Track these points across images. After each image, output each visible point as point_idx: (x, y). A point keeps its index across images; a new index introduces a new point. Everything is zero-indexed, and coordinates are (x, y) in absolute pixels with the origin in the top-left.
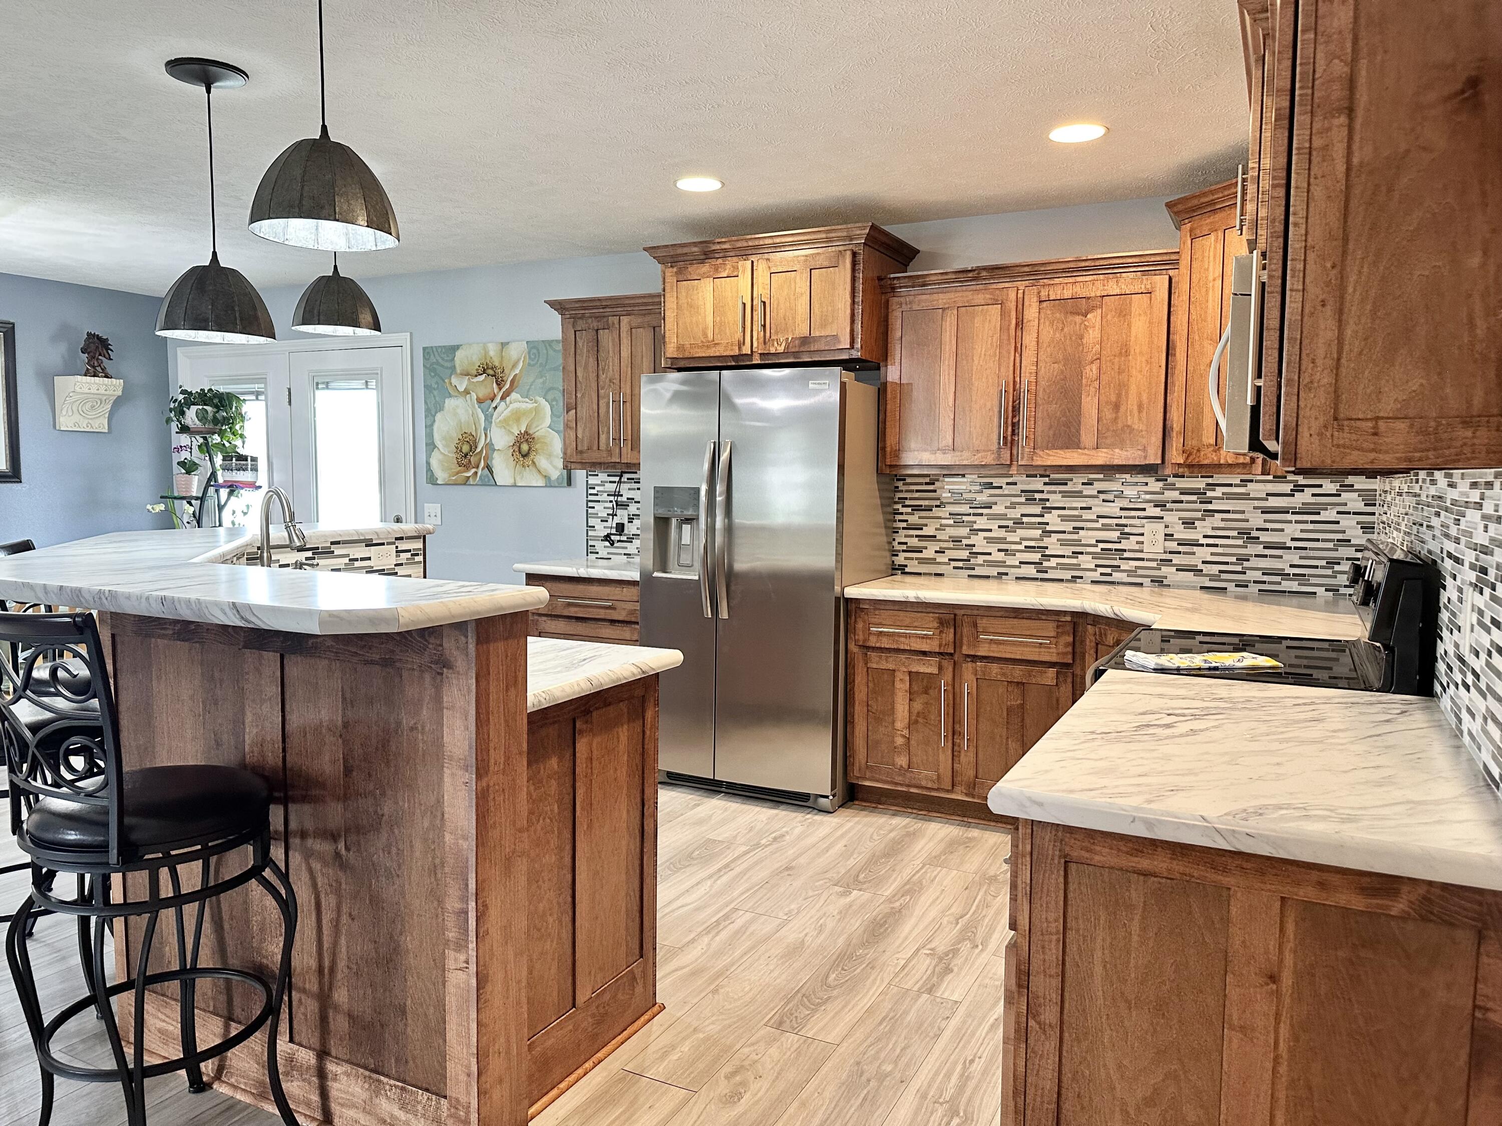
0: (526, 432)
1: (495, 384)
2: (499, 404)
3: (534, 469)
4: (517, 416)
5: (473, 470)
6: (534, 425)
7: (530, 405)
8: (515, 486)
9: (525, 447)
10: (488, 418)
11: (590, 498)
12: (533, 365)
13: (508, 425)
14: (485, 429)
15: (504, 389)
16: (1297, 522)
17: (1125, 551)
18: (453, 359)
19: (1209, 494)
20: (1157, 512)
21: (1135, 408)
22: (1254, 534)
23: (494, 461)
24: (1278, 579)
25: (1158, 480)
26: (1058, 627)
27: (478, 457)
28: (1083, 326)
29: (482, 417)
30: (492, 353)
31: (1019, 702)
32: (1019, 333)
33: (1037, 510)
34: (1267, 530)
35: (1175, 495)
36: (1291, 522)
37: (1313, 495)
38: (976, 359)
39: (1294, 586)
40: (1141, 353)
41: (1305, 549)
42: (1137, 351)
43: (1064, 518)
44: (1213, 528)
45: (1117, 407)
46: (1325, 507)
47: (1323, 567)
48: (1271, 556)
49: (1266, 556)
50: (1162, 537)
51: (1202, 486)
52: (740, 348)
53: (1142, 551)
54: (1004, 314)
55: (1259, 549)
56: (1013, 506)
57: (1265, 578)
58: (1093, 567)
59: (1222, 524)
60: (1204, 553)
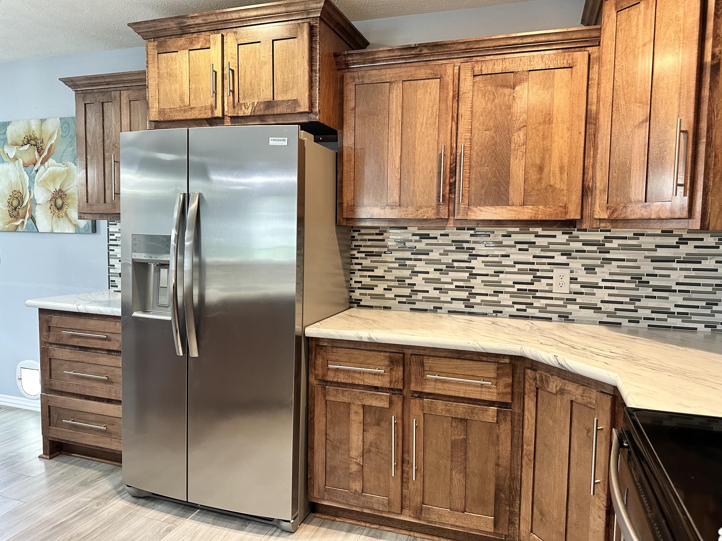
0: (60, 190)
1: (36, 151)
2: (40, 167)
3: (66, 219)
4: (53, 177)
5: (21, 220)
6: (66, 185)
7: (63, 169)
8: (52, 233)
9: (59, 202)
10: (32, 179)
11: (111, 242)
12: (65, 137)
13: (47, 184)
14: (30, 188)
15: (43, 156)
16: (681, 269)
17: (537, 291)
18: (5, 133)
19: (607, 245)
20: (564, 260)
21: (557, 170)
22: (645, 279)
23: (36, 213)
24: (665, 316)
25: (563, 233)
26: (498, 369)
27: (25, 209)
28: (511, 97)
29: (27, 178)
30: (34, 128)
31: (462, 437)
32: (455, 105)
33: (465, 256)
34: (656, 275)
35: (578, 245)
36: (675, 269)
37: (696, 247)
38: (418, 126)
39: (678, 322)
40: (563, 121)
41: (688, 292)
42: (560, 119)
43: (487, 264)
44: (611, 274)
45: (541, 169)
46: (705, 257)
47: (703, 307)
48: (660, 298)
49: (654, 297)
50: (567, 280)
51: (601, 238)
52: (212, 112)
53: (551, 292)
54: (442, 87)
55: (649, 291)
56: (446, 253)
57: (654, 316)
58: (511, 303)
59: (618, 270)
60: (602, 294)
